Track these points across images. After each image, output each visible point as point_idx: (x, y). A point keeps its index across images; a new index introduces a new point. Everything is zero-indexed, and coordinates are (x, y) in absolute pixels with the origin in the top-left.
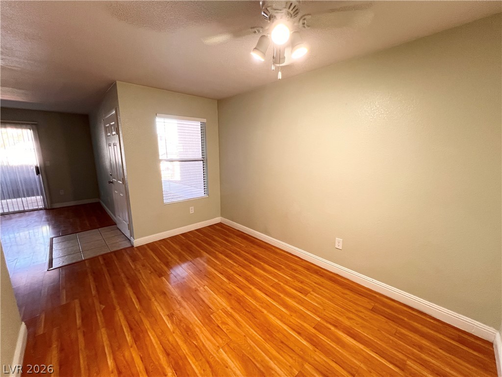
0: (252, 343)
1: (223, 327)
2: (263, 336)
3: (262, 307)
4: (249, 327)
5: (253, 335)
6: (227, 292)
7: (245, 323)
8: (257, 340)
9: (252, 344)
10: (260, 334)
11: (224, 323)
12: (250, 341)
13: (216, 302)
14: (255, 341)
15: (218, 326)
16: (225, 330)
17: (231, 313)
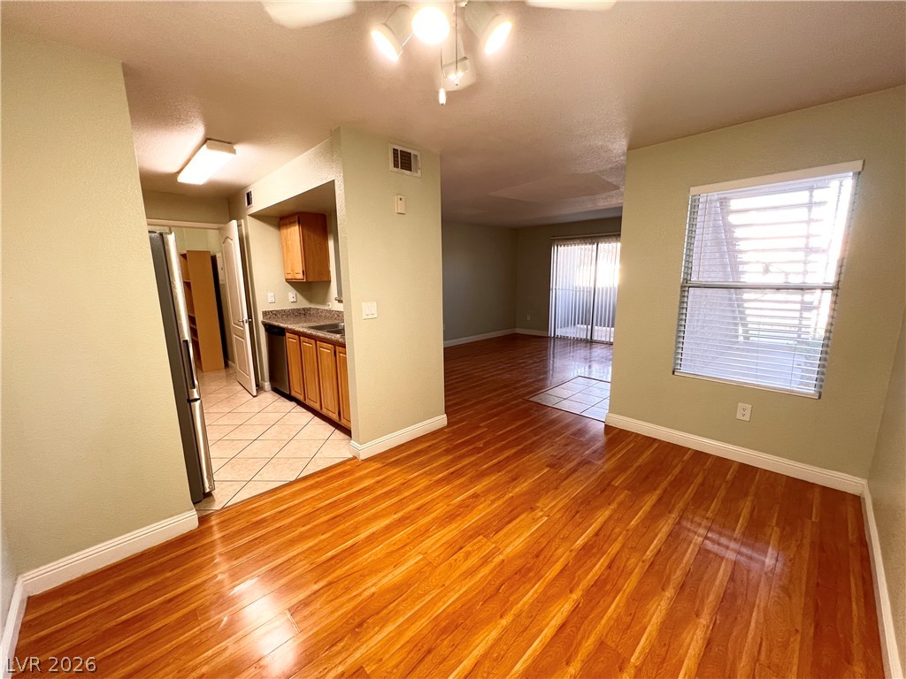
0: (430, 597)
1: (461, 554)
2: (444, 614)
3: (518, 616)
4: (461, 592)
5: (445, 599)
6: (542, 550)
7: (470, 584)
8: (435, 605)
9: (428, 598)
10: (449, 610)
11: (468, 555)
12: (434, 593)
13: (512, 539)
14: (433, 602)
15: (461, 548)
16: (455, 557)
17: (491, 562)
